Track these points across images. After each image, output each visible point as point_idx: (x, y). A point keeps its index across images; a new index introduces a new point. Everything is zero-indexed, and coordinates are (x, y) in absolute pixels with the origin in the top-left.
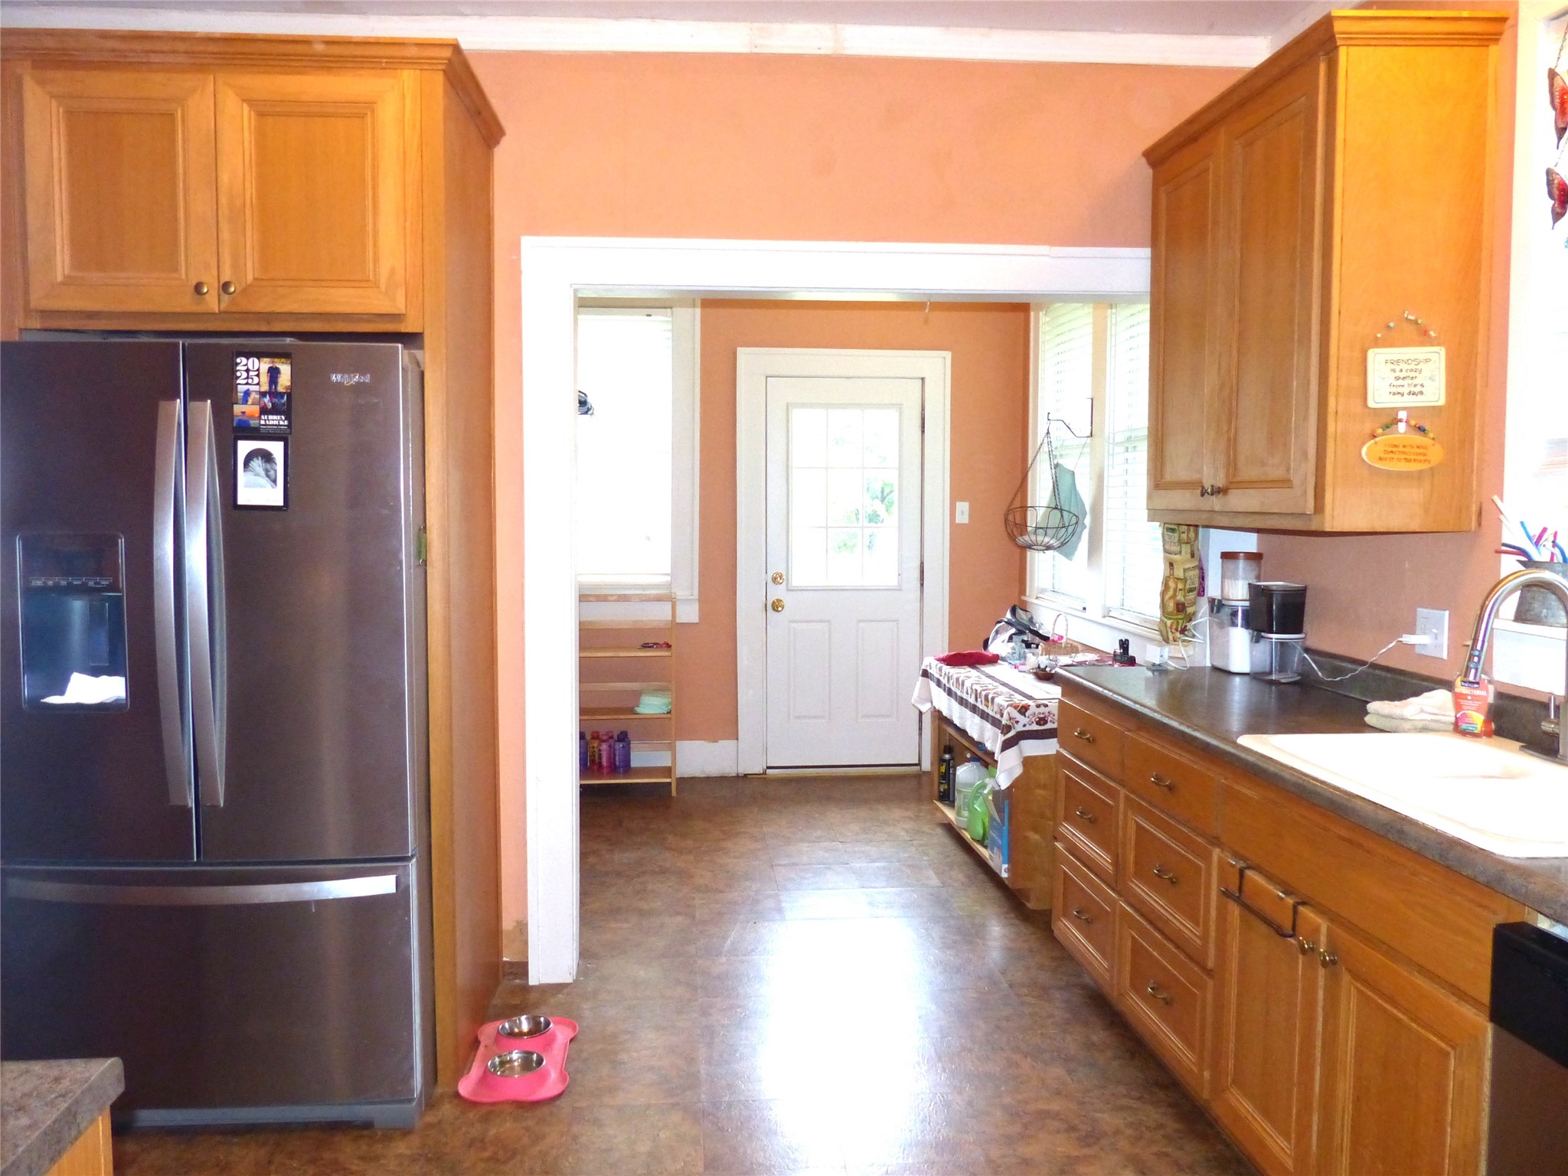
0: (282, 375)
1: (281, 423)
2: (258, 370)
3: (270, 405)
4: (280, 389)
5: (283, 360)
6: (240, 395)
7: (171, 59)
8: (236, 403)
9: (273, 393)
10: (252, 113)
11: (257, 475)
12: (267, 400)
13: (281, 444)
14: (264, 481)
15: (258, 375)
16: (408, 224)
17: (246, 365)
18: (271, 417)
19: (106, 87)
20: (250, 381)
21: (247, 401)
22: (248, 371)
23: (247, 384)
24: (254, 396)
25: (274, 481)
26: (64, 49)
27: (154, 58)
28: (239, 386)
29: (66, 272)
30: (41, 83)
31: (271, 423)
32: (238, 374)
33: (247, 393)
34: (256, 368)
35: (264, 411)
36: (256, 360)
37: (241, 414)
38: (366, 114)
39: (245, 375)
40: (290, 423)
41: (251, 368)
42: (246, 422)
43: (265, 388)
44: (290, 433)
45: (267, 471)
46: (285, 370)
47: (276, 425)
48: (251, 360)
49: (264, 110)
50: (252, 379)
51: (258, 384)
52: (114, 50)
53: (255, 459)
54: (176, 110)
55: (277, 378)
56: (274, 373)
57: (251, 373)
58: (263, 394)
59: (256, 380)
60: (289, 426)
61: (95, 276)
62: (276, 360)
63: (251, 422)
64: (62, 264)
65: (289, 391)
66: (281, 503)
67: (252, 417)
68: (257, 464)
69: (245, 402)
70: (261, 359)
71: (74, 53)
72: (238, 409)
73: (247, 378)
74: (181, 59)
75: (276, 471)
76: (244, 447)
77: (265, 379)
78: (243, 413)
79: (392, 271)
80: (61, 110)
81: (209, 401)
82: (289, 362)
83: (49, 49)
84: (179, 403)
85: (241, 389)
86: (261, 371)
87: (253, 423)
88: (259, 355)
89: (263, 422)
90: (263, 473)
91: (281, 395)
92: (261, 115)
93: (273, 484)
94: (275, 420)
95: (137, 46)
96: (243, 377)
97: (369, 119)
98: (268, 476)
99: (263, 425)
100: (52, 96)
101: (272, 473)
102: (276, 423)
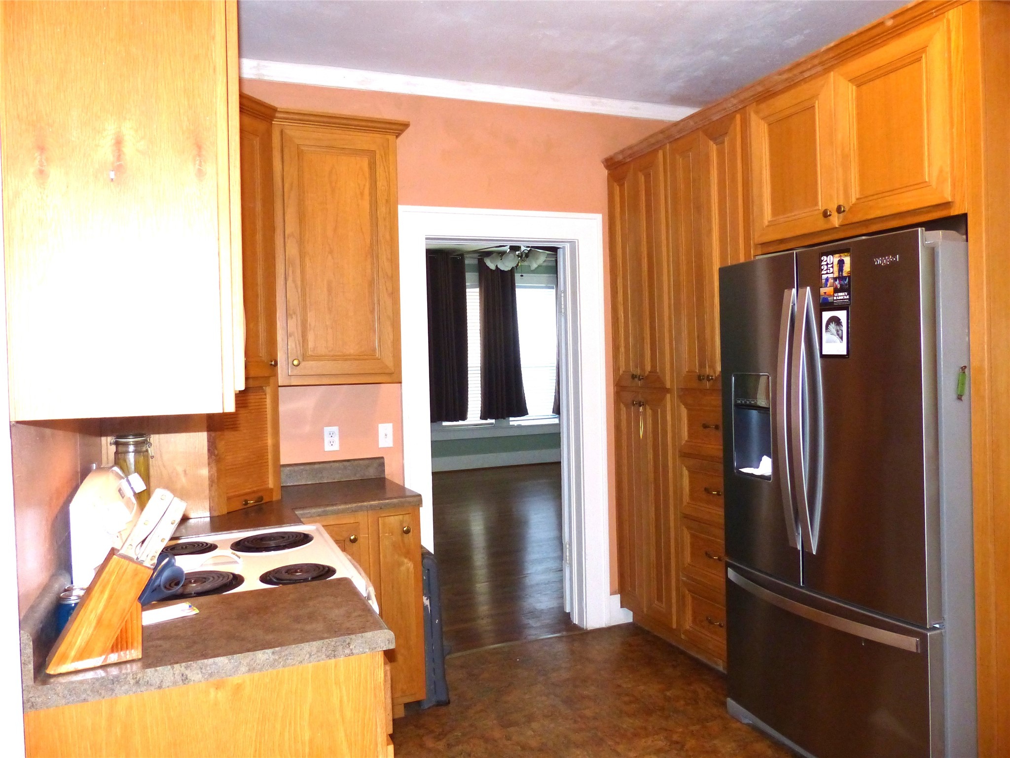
0: (845, 264)
1: (845, 297)
2: (832, 263)
3: (839, 286)
4: (845, 274)
5: (846, 254)
6: (824, 281)
7: (813, 72)
8: (821, 287)
9: (841, 278)
10: (854, 87)
11: (832, 334)
12: (837, 282)
13: (845, 312)
14: (836, 338)
15: (832, 267)
16: (954, 130)
17: (826, 261)
18: (839, 294)
19: (783, 102)
20: (828, 271)
21: (827, 285)
22: (827, 264)
23: (827, 273)
24: (831, 281)
25: (842, 338)
26: (767, 89)
27: (806, 75)
28: (823, 276)
29: (769, 220)
30: (757, 113)
31: (840, 298)
32: (822, 268)
33: (827, 280)
34: (831, 262)
35: (836, 291)
36: (831, 256)
37: (824, 294)
38: (922, 57)
39: (826, 267)
40: (850, 297)
41: (829, 263)
42: (827, 299)
43: (836, 275)
44: (850, 304)
45: (837, 331)
46: (847, 260)
47: (842, 299)
48: (829, 257)
49: (859, 82)
50: (829, 269)
51: (832, 273)
52: (787, 79)
53: (831, 324)
54: (815, 103)
55: (843, 267)
56: (841, 263)
57: (829, 266)
58: (835, 279)
59: (831, 269)
60: (849, 299)
61: (781, 218)
62: (842, 255)
63: (829, 299)
64: (768, 215)
65: (849, 275)
66: (845, 353)
67: (830, 296)
68: (832, 326)
69: (826, 286)
70: (834, 255)
71: (771, 89)
72: (823, 290)
73: (827, 269)
74: (819, 69)
75: (842, 330)
76: (826, 315)
77: (836, 268)
78: (825, 293)
79: (941, 171)
80: (766, 125)
81: (808, 288)
82: (849, 255)
83: (760, 93)
84: (794, 291)
85: (824, 277)
86: (834, 264)
87: (830, 299)
88: (833, 253)
89: (835, 298)
90: (835, 332)
91: (845, 278)
92: (858, 86)
93: (841, 340)
94: (842, 296)
95: (796, 72)
96: (825, 269)
97: (924, 60)
98: (838, 335)
99: (835, 300)
100: (763, 119)
101: (840, 332)
102: (842, 298)
